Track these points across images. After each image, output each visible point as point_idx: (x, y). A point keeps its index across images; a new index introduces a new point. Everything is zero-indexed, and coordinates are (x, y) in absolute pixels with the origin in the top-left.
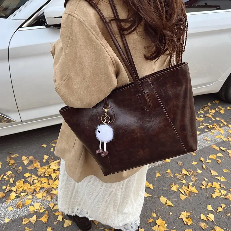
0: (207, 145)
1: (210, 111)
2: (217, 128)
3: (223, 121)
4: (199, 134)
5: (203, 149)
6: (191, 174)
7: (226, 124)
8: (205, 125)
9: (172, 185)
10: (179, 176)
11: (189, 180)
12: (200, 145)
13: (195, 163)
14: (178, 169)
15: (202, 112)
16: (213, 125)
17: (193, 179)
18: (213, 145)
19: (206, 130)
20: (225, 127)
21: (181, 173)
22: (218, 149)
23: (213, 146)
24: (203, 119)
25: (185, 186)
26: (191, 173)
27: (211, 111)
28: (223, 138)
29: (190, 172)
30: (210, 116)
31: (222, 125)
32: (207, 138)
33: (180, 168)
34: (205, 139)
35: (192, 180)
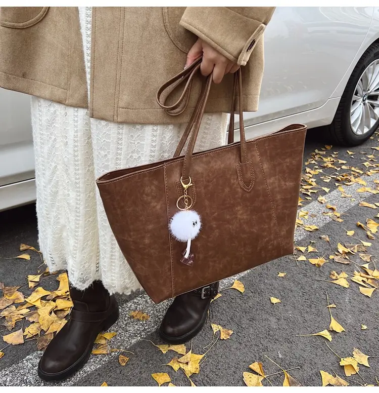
0: (353, 205)
1: (325, 159)
2: (353, 179)
3: (353, 169)
4: (330, 192)
5: (349, 210)
6: (356, 251)
7: (361, 172)
8: (330, 178)
9: (334, 275)
10: (337, 259)
11: (358, 260)
12: (341, 206)
13: (350, 233)
14: (328, 247)
15: (313, 162)
16: (343, 176)
17: (364, 257)
18: (362, 202)
19: (337, 184)
20: (363, 176)
21: (337, 253)
22: (375, 207)
23: (362, 204)
24: (321, 171)
25: (359, 272)
26: (354, 249)
27: (327, 160)
28: (370, 191)
29: (352, 248)
30: (330, 166)
31: (356, 174)
32: (346, 195)
33: (330, 246)
34: (343, 196)
35: (364, 259)
